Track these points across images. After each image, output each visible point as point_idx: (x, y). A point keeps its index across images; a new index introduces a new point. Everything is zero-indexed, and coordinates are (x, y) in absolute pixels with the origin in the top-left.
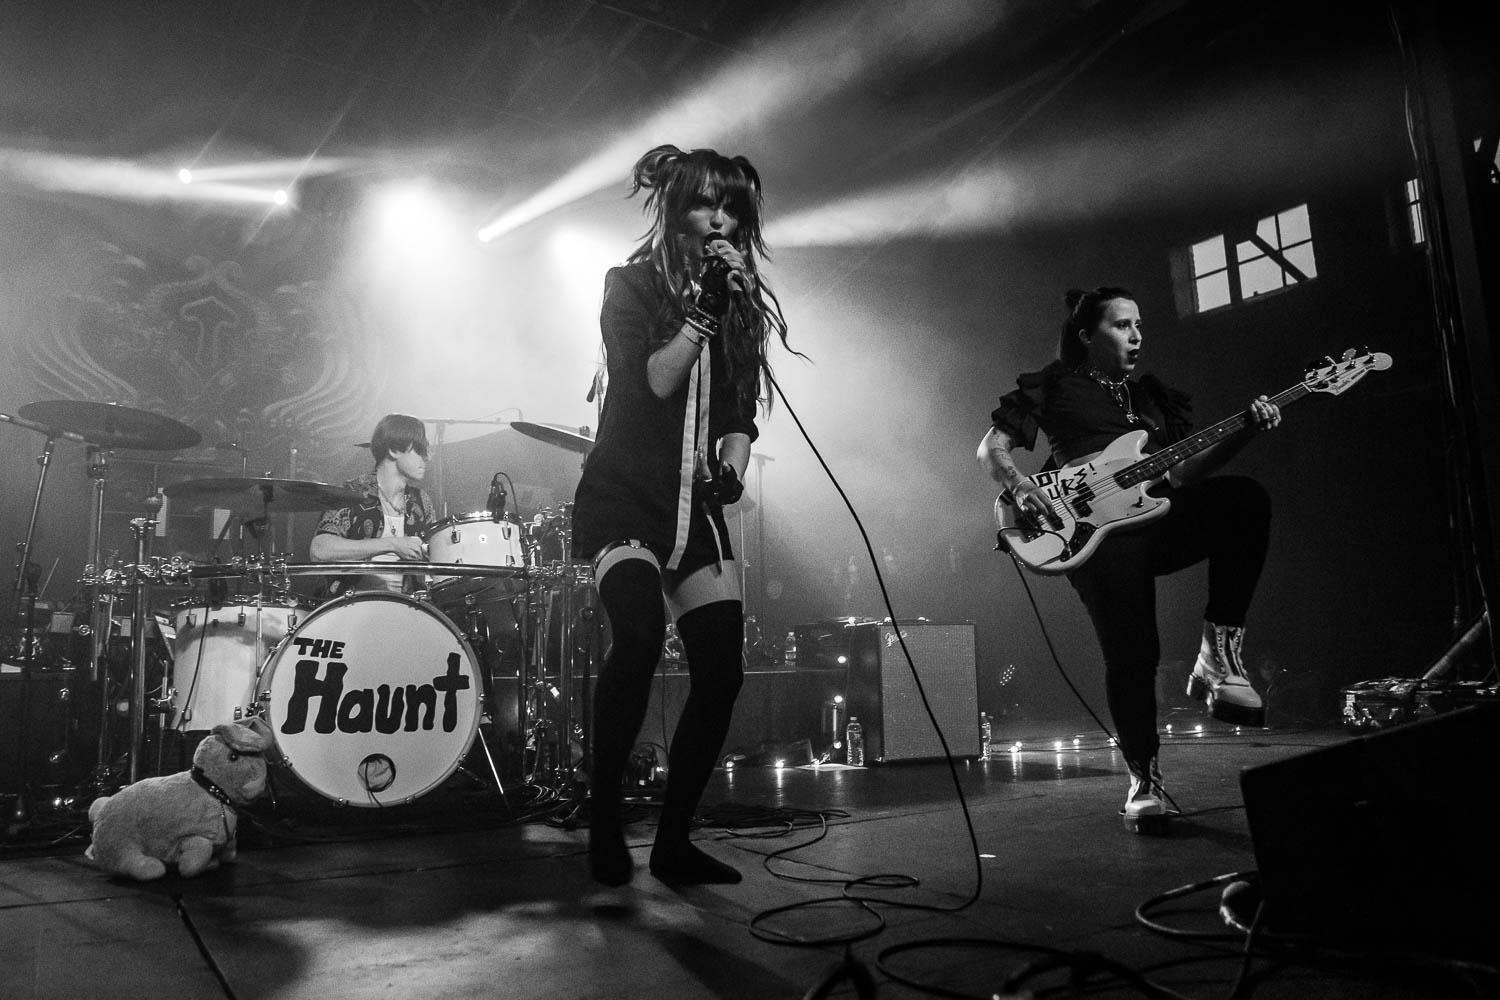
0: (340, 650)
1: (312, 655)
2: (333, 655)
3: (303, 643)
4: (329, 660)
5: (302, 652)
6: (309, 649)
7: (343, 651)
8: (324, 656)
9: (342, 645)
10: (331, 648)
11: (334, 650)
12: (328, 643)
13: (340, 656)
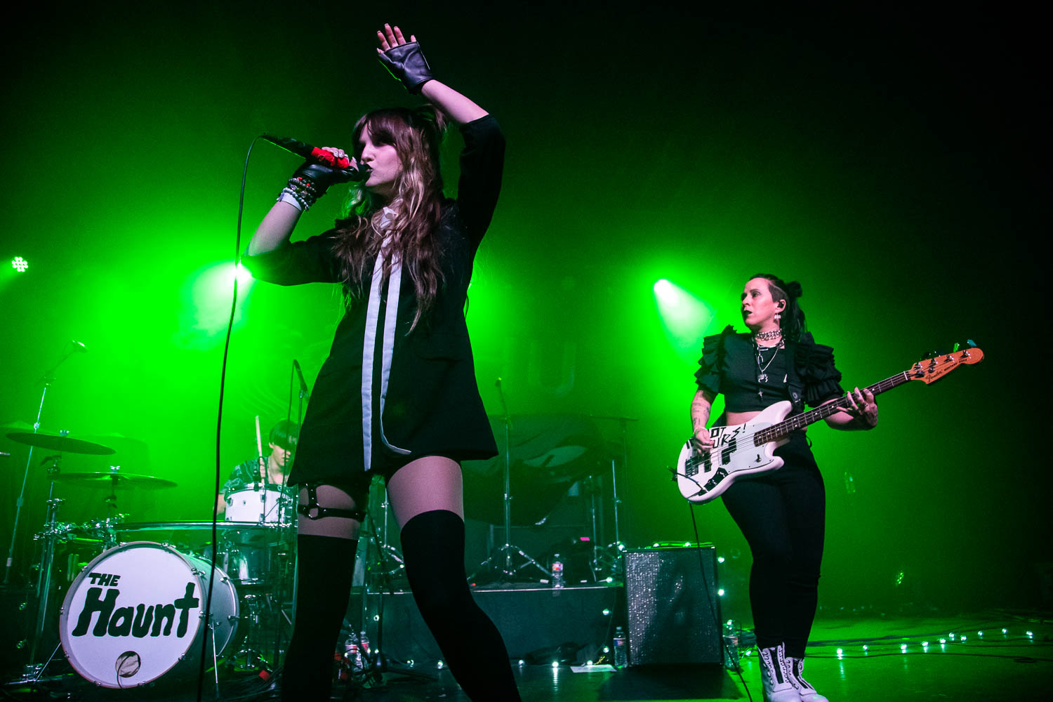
0: (116, 581)
1: (99, 584)
2: (113, 584)
3: (94, 576)
4: (109, 587)
5: (93, 582)
6: (98, 580)
7: (119, 581)
8: (106, 585)
9: (118, 577)
10: (111, 579)
11: (114, 580)
12: (110, 576)
13: (116, 585)
